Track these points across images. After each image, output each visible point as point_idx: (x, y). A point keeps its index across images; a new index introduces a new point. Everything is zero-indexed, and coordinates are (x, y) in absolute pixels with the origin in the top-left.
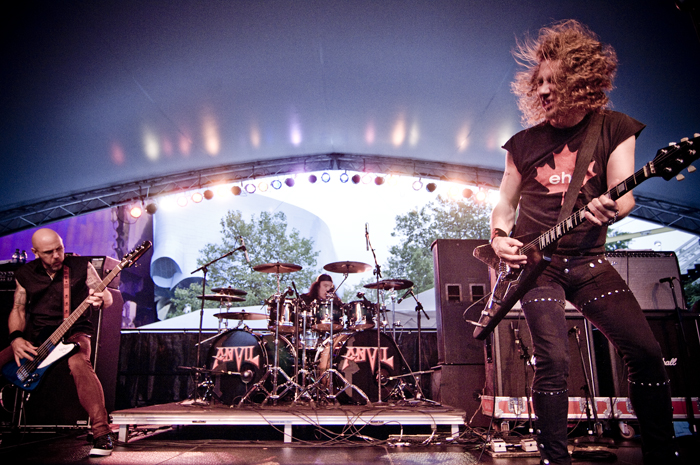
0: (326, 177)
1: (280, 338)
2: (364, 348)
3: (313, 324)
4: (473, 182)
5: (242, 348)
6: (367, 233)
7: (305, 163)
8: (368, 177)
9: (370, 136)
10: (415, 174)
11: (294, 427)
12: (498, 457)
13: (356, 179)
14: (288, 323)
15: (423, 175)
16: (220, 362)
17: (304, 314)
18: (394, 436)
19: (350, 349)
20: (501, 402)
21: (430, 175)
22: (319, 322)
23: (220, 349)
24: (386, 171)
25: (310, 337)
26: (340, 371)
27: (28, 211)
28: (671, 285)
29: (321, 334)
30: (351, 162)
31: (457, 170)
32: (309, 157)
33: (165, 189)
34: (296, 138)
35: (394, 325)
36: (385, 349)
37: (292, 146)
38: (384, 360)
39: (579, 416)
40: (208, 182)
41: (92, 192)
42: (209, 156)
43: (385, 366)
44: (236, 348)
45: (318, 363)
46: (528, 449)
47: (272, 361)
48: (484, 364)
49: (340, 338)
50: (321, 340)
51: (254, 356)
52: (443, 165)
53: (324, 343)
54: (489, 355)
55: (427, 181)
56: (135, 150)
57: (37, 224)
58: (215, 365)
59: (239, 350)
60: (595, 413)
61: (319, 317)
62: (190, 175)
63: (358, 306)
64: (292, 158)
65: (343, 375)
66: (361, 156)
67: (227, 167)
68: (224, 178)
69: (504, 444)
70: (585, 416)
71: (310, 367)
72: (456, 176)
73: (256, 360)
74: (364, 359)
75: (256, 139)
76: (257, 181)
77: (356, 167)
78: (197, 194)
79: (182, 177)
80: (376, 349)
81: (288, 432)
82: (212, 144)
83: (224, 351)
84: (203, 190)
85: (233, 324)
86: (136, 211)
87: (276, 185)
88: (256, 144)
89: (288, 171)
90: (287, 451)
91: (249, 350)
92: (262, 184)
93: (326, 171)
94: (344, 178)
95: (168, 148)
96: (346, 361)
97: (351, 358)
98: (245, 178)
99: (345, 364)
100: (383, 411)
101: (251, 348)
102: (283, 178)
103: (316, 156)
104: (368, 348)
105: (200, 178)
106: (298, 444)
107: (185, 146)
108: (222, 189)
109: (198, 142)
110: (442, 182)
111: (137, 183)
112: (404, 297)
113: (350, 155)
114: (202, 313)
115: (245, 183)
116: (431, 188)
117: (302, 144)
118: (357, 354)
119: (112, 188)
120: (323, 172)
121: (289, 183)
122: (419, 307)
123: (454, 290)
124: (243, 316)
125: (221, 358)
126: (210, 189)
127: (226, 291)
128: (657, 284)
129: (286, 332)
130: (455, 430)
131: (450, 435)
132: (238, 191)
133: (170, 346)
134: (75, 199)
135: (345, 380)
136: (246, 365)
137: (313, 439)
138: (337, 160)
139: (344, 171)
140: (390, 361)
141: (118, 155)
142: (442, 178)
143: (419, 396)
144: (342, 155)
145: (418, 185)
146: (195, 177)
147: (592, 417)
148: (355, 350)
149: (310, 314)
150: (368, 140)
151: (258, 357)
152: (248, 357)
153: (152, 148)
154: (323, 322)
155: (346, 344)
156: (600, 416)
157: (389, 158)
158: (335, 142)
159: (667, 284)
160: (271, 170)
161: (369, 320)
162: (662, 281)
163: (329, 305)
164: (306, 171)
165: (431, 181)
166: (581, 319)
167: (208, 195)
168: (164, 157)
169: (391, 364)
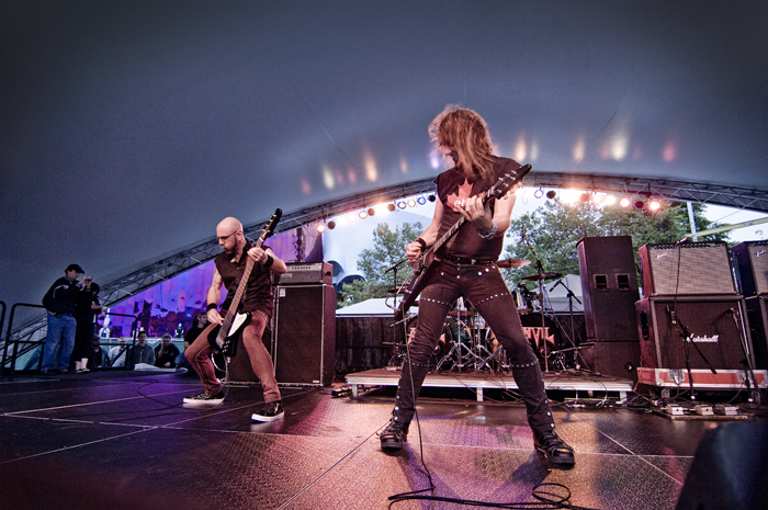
2: (529, 328)
4: (589, 188)
10: (535, 185)
11: (484, 389)
12: (677, 419)
14: (463, 308)
15: (544, 185)
18: (571, 400)
20: (661, 374)
21: (549, 184)
31: (573, 178)
33: (340, 210)
34: (435, 163)
36: (546, 329)
38: (547, 337)
39: (738, 386)
40: (371, 203)
41: (290, 216)
42: (371, 183)
43: (548, 342)
46: (704, 413)
47: (455, 338)
48: (639, 341)
52: (560, 175)
54: (646, 332)
55: (547, 190)
56: (317, 182)
58: (409, 341)
60: (755, 384)
62: (357, 198)
63: (518, 294)
67: (383, 190)
68: (382, 198)
69: (681, 409)
70: (744, 386)
72: (572, 183)
74: (530, 337)
75: (404, 167)
76: (406, 200)
78: (363, 212)
79: (351, 200)
80: (539, 328)
81: (480, 392)
82: (372, 173)
84: (367, 209)
86: (321, 227)
87: (421, 201)
88: (405, 171)
89: (430, 190)
90: (480, 407)
92: (411, 200)
95: (340, 179)
98: (397, 197)
100: (559, 379)
102: (426, 195)
104: (533, 328)
105: (364, 200)
106: (489, 403)
107: (352, 177)
108: (381, 207)
109: (361, 173)
110: (561, 190)
111: (319, 206)
112: (555, 286)
115: (398, 201)
116: (551, 195)
119: (303, 212)
121: (432, 199)
122: (571, 294)
123: (601, 280)
126: (372, 207)
130: (623, 396)
131: (619, 400)
132: (392, 208)
133: (361, 327)
137: (501, 399)
140: (551, 339)
142: (561, 186)
143: (578, 367)
145: (539, 194)
146: (360, 199)
147: (752, 386)
153: (329, 180)
156: (760, 386)
160: (417, 190)
165: (551, 189)
166: (736, 301)
167: (371, 213)
168: (337, 186)
169: (552, 341)
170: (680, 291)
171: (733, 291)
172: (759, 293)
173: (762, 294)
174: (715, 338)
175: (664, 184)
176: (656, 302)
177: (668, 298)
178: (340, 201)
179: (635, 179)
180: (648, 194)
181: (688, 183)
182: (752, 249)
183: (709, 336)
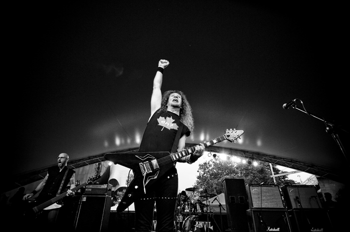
4: (230, 154)
10: (208, 151)
15: (212, 151)
19: (197, 222)
21: (214, 151)
27: (74, 163)
28: (316, 199)
31: (223, 149)
36: (210, 222)
38: (210, 227)
41: (96, 157)
42: (136, 144)
43: (210, 229)
45: (185, 228)
48: (248, 230)
52: (218, 148)
53: (186, 219)
54: (251, 226)
55: (213, 153)
56: (112, 142)
57: (76, 168)
61: (184, 209)
62: (130, 150)
63: (198, 204)
66: (189, 144)
72: (223, 151)
74: (202, 226)
80: (206, 222)
82: (138, 140)
86: (110, 163)
96: (196, 227)
97: (198, 226)
99: (196, 229)
104: (203, 222)
109: (133, 139)
110: (219, 154)
112: (214, 201)
116: (215, 156)
118: (199, 224)
119: (103, 155)
122: (220, 205)
123: (233, 199)
128: (310, 198)
134: (90, 159)
140: (212, 228)
141: (106, 144)
142: (218, 152)
145: (210, 155)
148: (199, 223)
149: (181, 208)
153: (118, 142)
154: (185, 211)
155: (195, 221)
159: (314, 198)
161: (202, 209)
162: (312, 197)
165: (215, 153)
166: (285, 211)
168: (121, 145)
169: (212, 229)
170: (263, 207)
171: (283, 207)
173: (294, 209)
174: (278, 229)
175: (258, 155)
176: (254, 211)
177: (258, 210)
179: (248, 152)
180: (253, 159)
181: (267, 155)
182: (288, 188)
183: (276, 228)
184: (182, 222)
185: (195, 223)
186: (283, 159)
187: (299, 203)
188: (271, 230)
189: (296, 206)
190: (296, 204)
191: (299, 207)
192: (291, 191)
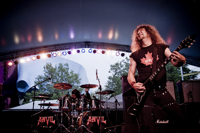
0: (83, 51)
1: (63, 113)
2: (95, 117)
3: (76, 108)
5: (49, 117)
6: (97, 73)
7: (75, 45)
8: (99, 51)
9: (100, 36)
13: (95, 52)
15: (120, 50)
16: (40, 122)
17: (73, 104)
19: (90, 117)
21: (122, 50)
22: (78, 107)
23: (40, 118)
24: (106, 49)
25: (75, 113)
26: (86, 126)
29: (79, 111)
30: (93, 45)
32: (77, 43)
33: (22, 55)
34: (72, 36)
35: (107, 108)
36: (103, 117)
37: (71, 39)
38: (103, 121)
40: (39, 53)
44: (46, 117)
45: (78, 123)
47: (60, 122)
49: (86, 113)
50: (79, 114)
51: (53, 120)
52: (127, 46)
53: (80, 115)
55: (121, 52)
58: (39, 124)
59: (48, 118)
61: (78, 105)
62: (31, 50)
63: (93, 101)
64: (71, 43)
65: (87, 127)
66: (97, 43)
67: (45, 47)
68: (44, 51)
71: (74, 124)
73: (54, 122)
74: (95, 121)
75: (57, 36)
77: (95, 47)
78: (34, 57)
79: (28, 50)
80: (100, 117)
82: (40, 38)
83: (42, 118)
84: (36, 56)
85: (46, 107)
87: (64, 53)
88: (57, 38)
89: (69, 49)
91: (51, 118)
92: (59, 53)
93: (83, 49)
94: (90, 51)
95: (23, 39)
96: (88, 122)
97: (90, 121)
98: (53, 51)
99: (88, 123)
101: (52, 117)
102: (67, 51)
103: (80, 43)
104: (97, 117)
105: (35, 51)
107: (29, 39)
108: (44, 56)
109: (35, 37)
110: (127, 53)
111: (11, 53)
112: (111, 97)
113: (93, 42)
114: (34, 104)
115: (53, 53)
116: (123, 55)
117: (74, 38)
118: (92, 119)
120: (82, 49)
121: (69, 53)
122: (116, 101)
124: (49, 105)
125: (41, 121)
126: (39, 55)
127: (43, 95)
129: (65, 111)
132: (49, 56)
135: (88, 129)
136: (50, 124)
138: (87, 44)
139: (90, 49)
141: (3, 42)
142: (127, 51)
144: (90, 42)
145: (118, 54)
148: (92, 118)
149: (75, 104)
150: (100, 37)
151: (54, 121)
152: (51, 121)
153: (17, 40)
154: (80, 107)
155: (88, 116)
157: (107, 44)
158: (87, 37)
160: (62, 48)
161: (97, 106)
163: (82, 100)
164: (76, 48)
165: (123, 52)
167: (38, 58)
169: (105, 123)
172: (185, 102)
173: (186, 103)
174: (167, 122)
178: (23, 50)
182: (183, 83)
183: (165, 121)
184: (77, 118)
185: (88, 118)
186: (191, 57)
187: (192, 97)
188: (161, 122)
189: (189, 100)
190: (189, 98)
191: (190, 101)
192: (185, 86)
